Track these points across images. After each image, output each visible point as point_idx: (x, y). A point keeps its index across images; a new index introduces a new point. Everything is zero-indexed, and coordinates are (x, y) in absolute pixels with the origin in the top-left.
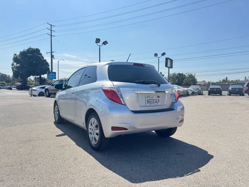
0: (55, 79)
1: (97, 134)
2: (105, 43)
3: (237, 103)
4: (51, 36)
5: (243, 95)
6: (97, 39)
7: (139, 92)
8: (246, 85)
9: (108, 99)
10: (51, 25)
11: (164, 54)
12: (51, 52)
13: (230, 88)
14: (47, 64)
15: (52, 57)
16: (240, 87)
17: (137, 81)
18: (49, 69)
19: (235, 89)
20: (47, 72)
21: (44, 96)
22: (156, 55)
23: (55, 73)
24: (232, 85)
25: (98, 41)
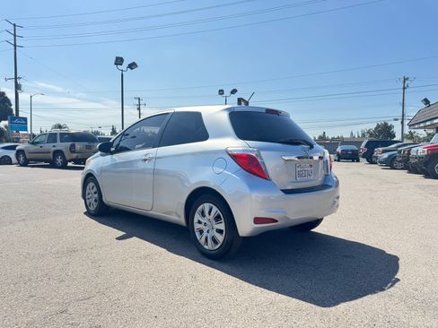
0: (26, 130)
1: (220, 231)
2: (132, 66)
3: (359, 174)
4: (15, 45)
5: (358, 161)
6: (117, 58)
7: (286, 158)
8: (364, 144)
9: (242, 170)
10: (15, 25)
11: (234, 92)
12: (16, 78)
13: (339, 150)
14: (7, 100)
15: (18, 87)
16: (355, 148)
17: (282, 140)
18: (12, 110)
19: (347, 151)
20: (9, 117)
21: (11, 163)
22: (221, 92)
23: (25, 119)
24: (342, 144)
25: (119, 61)
